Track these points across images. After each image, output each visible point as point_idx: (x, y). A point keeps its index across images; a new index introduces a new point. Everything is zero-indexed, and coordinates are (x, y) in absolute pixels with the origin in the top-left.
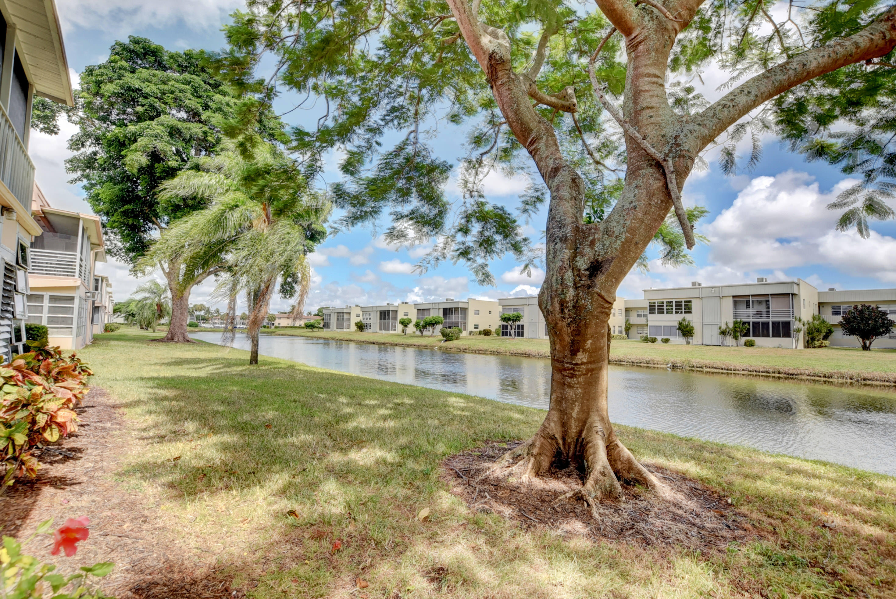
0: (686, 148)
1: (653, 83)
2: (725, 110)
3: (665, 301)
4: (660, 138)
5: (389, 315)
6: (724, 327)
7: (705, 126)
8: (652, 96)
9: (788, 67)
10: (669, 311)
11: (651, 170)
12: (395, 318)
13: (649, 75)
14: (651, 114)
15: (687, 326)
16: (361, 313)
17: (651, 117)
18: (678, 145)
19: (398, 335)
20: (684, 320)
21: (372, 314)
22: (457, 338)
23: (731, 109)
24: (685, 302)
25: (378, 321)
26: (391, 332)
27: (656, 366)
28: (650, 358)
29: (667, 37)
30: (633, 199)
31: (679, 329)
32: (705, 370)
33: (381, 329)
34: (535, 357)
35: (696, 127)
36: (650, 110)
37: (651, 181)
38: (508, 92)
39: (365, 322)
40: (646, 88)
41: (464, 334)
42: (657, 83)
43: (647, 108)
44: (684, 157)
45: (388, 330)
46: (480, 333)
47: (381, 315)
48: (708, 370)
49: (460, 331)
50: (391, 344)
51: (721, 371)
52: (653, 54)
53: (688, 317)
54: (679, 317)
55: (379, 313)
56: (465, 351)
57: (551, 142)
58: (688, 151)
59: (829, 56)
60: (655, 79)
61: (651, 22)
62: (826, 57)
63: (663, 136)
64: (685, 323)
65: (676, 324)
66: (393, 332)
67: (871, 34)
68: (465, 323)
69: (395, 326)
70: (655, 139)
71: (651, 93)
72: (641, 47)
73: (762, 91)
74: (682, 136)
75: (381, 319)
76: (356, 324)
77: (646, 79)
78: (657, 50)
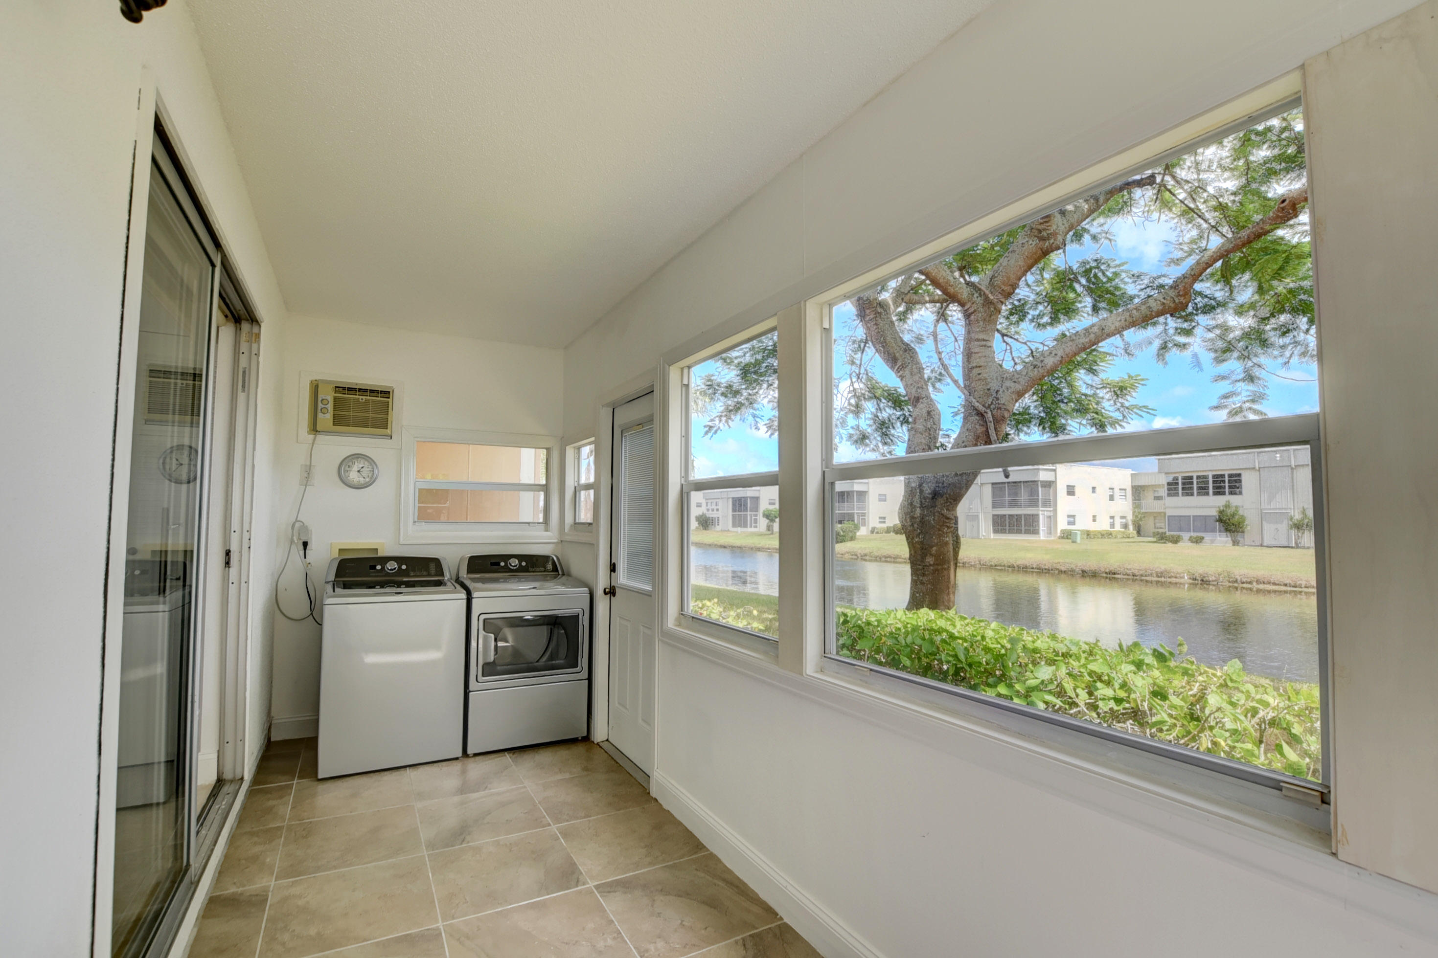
0: (1002, 402)
1: (982, 346)
2: (1036, 369)
3: (1195, 475)
4: (986, 391)
5: (746, 505)
6: (1298, 516)
7: (1019, 383)
8: (980, 357)
9: (1090, 331)
10: (1203, 490)
11: (977, 418)
12: (756, 509)
13: (978, 340)
14: (980, 372)
15: (1233, 515)
16: (704, 502)
17: (979, 374)
18: (998, 399)
19: (761, 535)
20: (1227, 506)
21: (720, 502)
22: (852, 539)
23: (1040, 369)
24: (1230, 476)
25: (730, 513)
26: (749, 530)
27: (1173, 580)
28: (1163, 568)
29: (992, 309)
30: (965, 439)
31: (1220, 520)
32: (1255, 586)
33: (734, 526)
34: (974, 566)
35: (1012, 385)
36: (978, 369)
37: (977, 426)
38: (875, 327)
39: (710, 514)
40: (976, 350)
41: (863, 531)
42: (985, 346)
43: (977, 367)
44: (1000, 408)
45: (746, 526)
46: (888, 531)
47: (734, 505)
48: (1261, 586)
49: (857, 528)
50: (752, 549)
51: (1283, 588)
52: (981, 323)
53: (1234, 500)
54: (1220, 501)
55: (730, 501)
56: (864, 557)
57: (915, 370)
58: (1004, 404)
59: (1126, 320)
60: (984, 343)
61: (979, 298)
62: (1123, 321)
63: (989, 389)
64: (1229, 512)
65: (1214, 513)
66: (753, 530)
67: (1164, 298)
68: (864, 514)
69: (756, 521)
70: (982, 393)
71: (980, 355)
72: (972, 317)
73: (1067, 352)
74: (1001, 390)
75: (734, 510)
76: (698, 519)
77: (976, 343)
78: (985, 320)
